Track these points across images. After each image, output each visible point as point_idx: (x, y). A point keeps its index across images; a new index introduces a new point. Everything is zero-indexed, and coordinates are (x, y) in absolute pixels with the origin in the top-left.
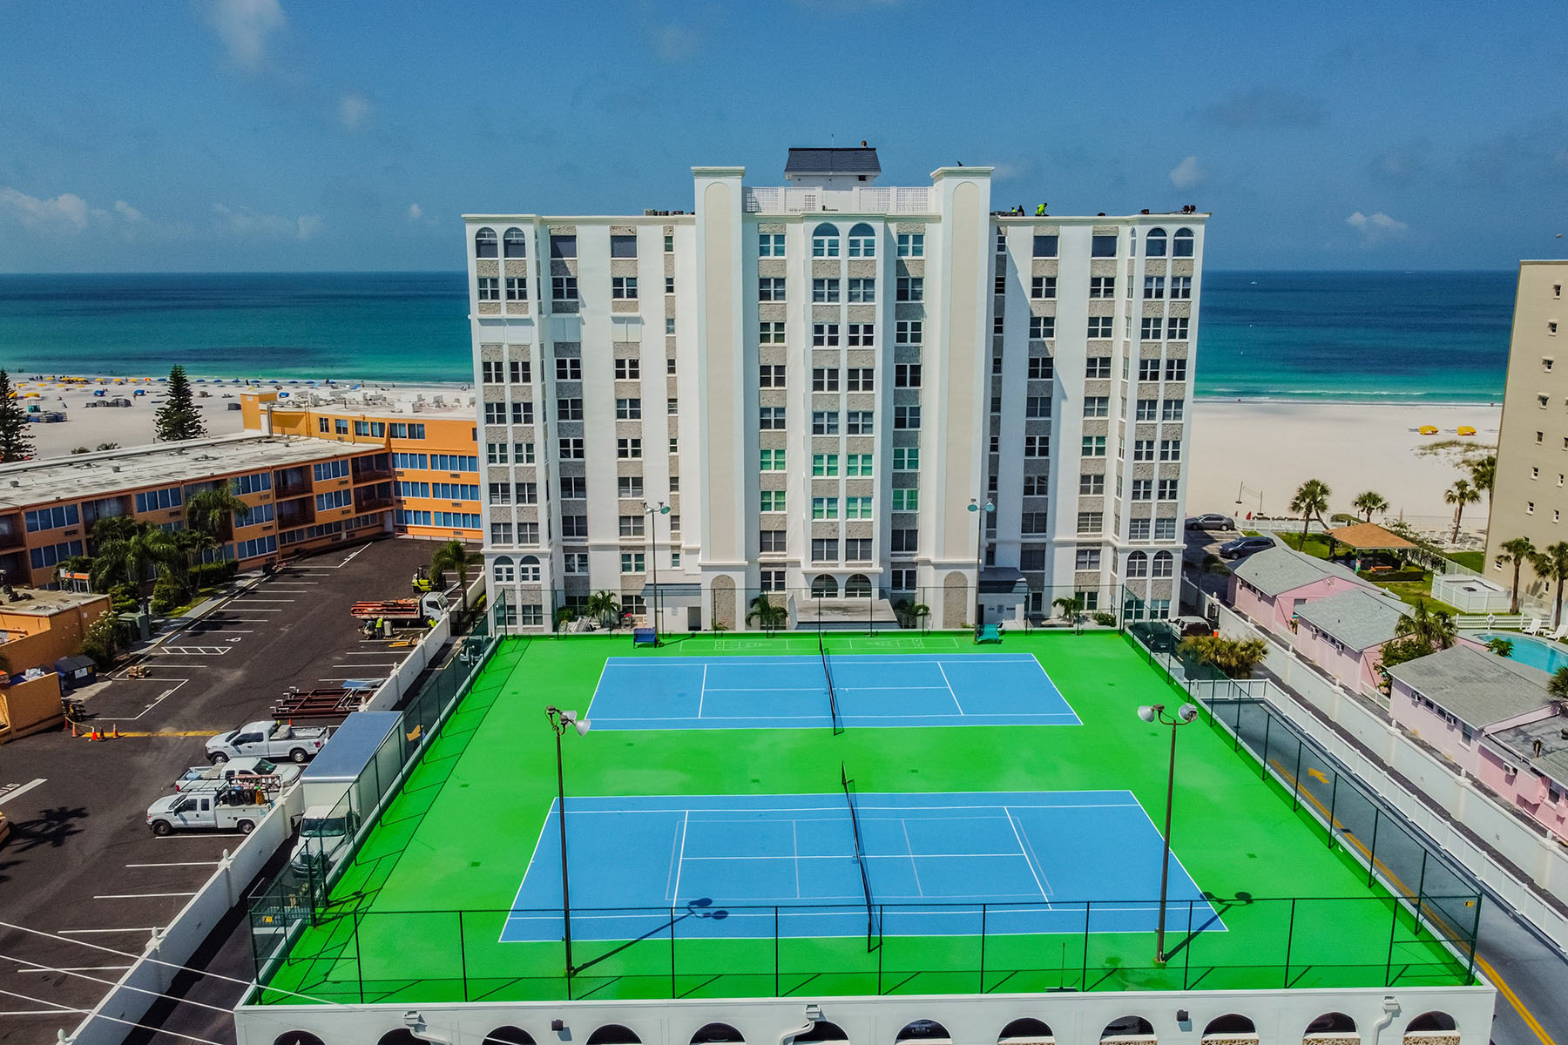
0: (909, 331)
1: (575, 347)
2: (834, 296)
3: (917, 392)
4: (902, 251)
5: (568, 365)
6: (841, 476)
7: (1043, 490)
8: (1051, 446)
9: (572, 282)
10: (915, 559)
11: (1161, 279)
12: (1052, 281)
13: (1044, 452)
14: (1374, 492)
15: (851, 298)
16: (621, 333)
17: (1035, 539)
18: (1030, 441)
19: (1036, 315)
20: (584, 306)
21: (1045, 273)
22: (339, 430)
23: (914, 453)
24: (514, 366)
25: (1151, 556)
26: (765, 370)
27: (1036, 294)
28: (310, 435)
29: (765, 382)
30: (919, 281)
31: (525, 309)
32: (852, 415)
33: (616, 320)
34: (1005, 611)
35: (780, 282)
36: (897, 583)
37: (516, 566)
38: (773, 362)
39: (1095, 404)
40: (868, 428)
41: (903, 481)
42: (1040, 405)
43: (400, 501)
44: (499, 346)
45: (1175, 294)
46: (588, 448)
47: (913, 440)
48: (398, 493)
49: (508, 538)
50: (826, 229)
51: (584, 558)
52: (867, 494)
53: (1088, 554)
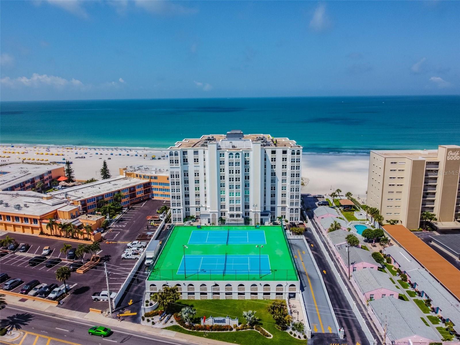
0: (247, 170)
1: (187, 171)
2: (233, 165)
3: (249, 181)
4: (245, 156)
5: (186, 174)
6: (234, 196)
7: (274, 196)
8: (276, 188)
9: (187, 159)
10: (249, 210)
11: (294, 159)
12: (275, 159)
13: (274, 189)
14: (350, 192)
15: (236, 165)
16: (196, 168)
17: (273, 205)
18: (272, 187)
19: (272, 165)
20: (189, 164)
21: (274, 157)
22: (140, 177)
23: (248, 192)
24: (176, 175)
25: (294, 209)
26: (221, 177)
27: (272, 161)
28: (134, 177)
29: (221, 179)
30: (248, 161)
31: (178, 165)
32: (236, 186)
33: (195, 166)
34: (267, 219)
35: (224, 162)
36: (246, 215)
37: (177, 211)
38: (222, 176)
39: (284, 181)
40: (239, 188)
41: (246, 197)
42: (273, 181)
43: (152, 192)
44: (174, 172)
45: (297, 162)
46: (190, 189)
47: (248, 189)
48: (152, 190)
49: (175, 206)
50: (231, 154)
51: (189, 209)
52: (239, 200)
53: (283, 208)
